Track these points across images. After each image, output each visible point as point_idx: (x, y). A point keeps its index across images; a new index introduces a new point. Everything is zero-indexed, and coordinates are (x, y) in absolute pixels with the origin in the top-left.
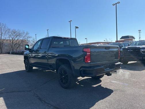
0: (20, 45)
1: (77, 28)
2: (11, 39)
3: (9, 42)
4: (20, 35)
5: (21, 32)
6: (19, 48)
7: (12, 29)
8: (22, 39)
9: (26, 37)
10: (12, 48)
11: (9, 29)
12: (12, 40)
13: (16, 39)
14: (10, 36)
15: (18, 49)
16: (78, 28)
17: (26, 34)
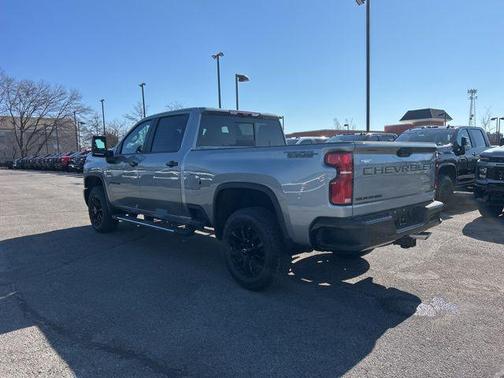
0: (48, 137)
1: (242, 78)
2: (16, 114)
3: (10, 126)
4: (47, 101)
5: (52, 90)
6: (44, 147)
7: (19, 79)
8: (55, 114)
9: (72, 111)
10: (21, 146)
11: (9, 81)
12: (22, 118)
13: (35, 115)
14: (13, 104)
15: (44, 150)
16: (247, 79)
17: (73, 98)
